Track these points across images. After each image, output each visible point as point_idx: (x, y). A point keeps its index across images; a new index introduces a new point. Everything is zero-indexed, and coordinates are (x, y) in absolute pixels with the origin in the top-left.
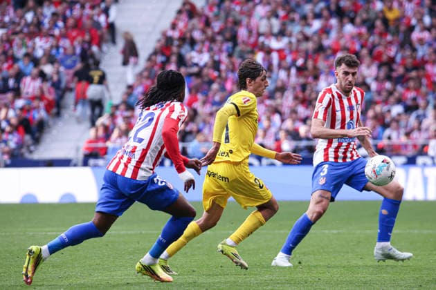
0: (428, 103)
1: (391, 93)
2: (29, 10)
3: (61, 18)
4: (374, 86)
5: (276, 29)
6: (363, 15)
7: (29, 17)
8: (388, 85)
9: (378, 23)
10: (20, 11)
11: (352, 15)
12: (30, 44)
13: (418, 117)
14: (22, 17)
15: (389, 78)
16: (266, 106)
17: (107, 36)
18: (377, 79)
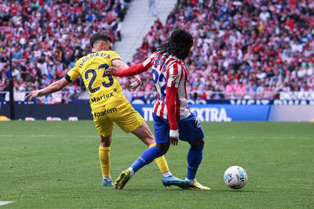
0: (279, 73)
1: (260, 68)
2: (78, 26)
3: (94, 29)
4: (251, 64)
5: (202, 35)
6: (245, 29)
7: (79, 29)
8: (258, 64)
9: (253, 33)
10: (74, 26)
11: (240, 28)
12: (79, 41)
13: (274, 80)
14: (75, 29)
15: (259, 60)
16: (197, 73)
17: (117, 38)
18: (253, 61)
